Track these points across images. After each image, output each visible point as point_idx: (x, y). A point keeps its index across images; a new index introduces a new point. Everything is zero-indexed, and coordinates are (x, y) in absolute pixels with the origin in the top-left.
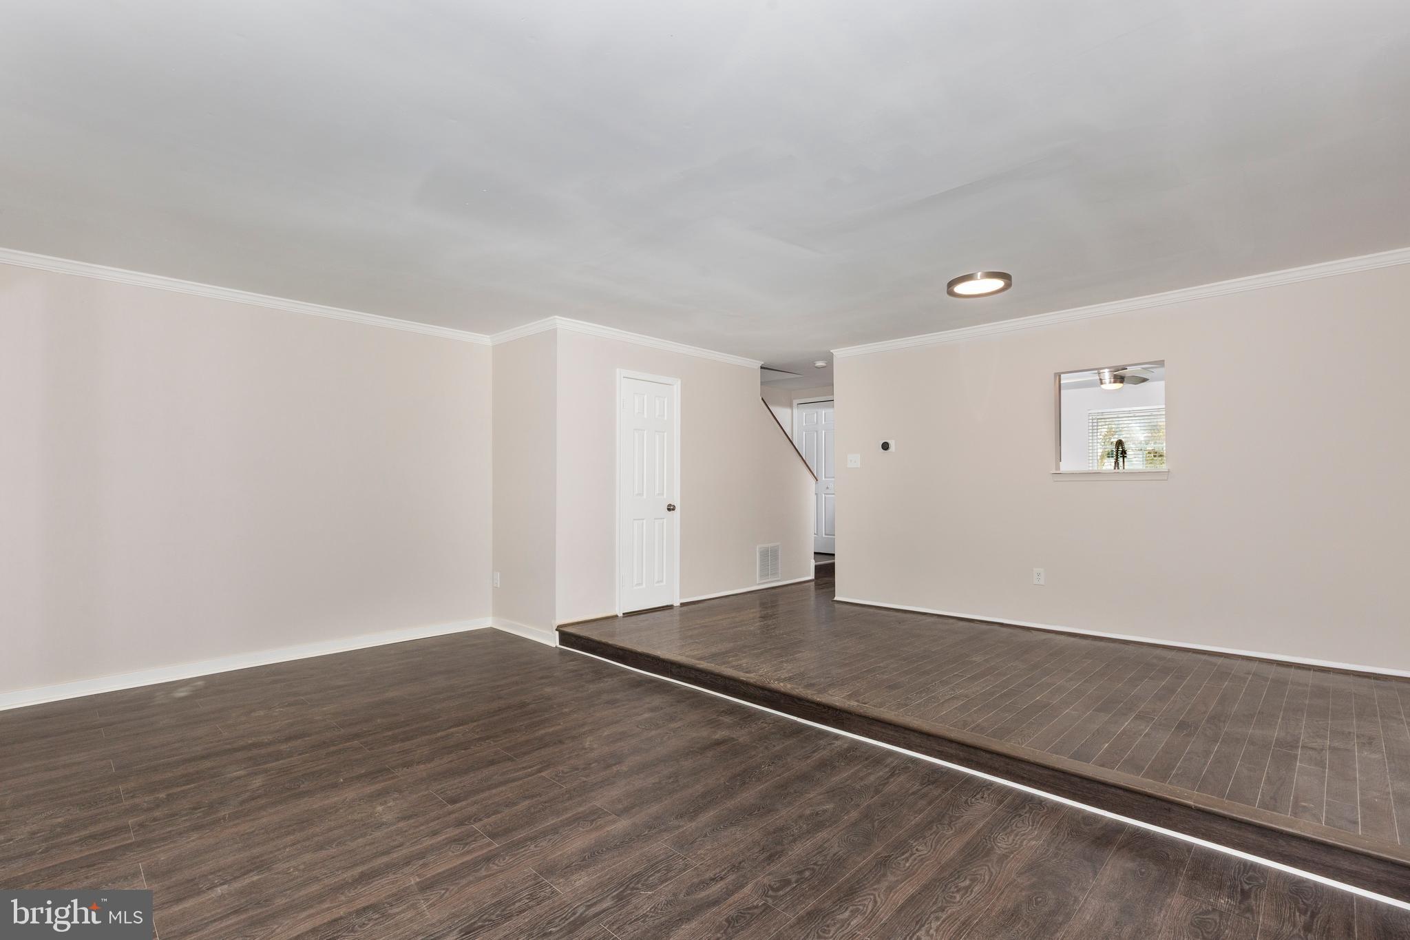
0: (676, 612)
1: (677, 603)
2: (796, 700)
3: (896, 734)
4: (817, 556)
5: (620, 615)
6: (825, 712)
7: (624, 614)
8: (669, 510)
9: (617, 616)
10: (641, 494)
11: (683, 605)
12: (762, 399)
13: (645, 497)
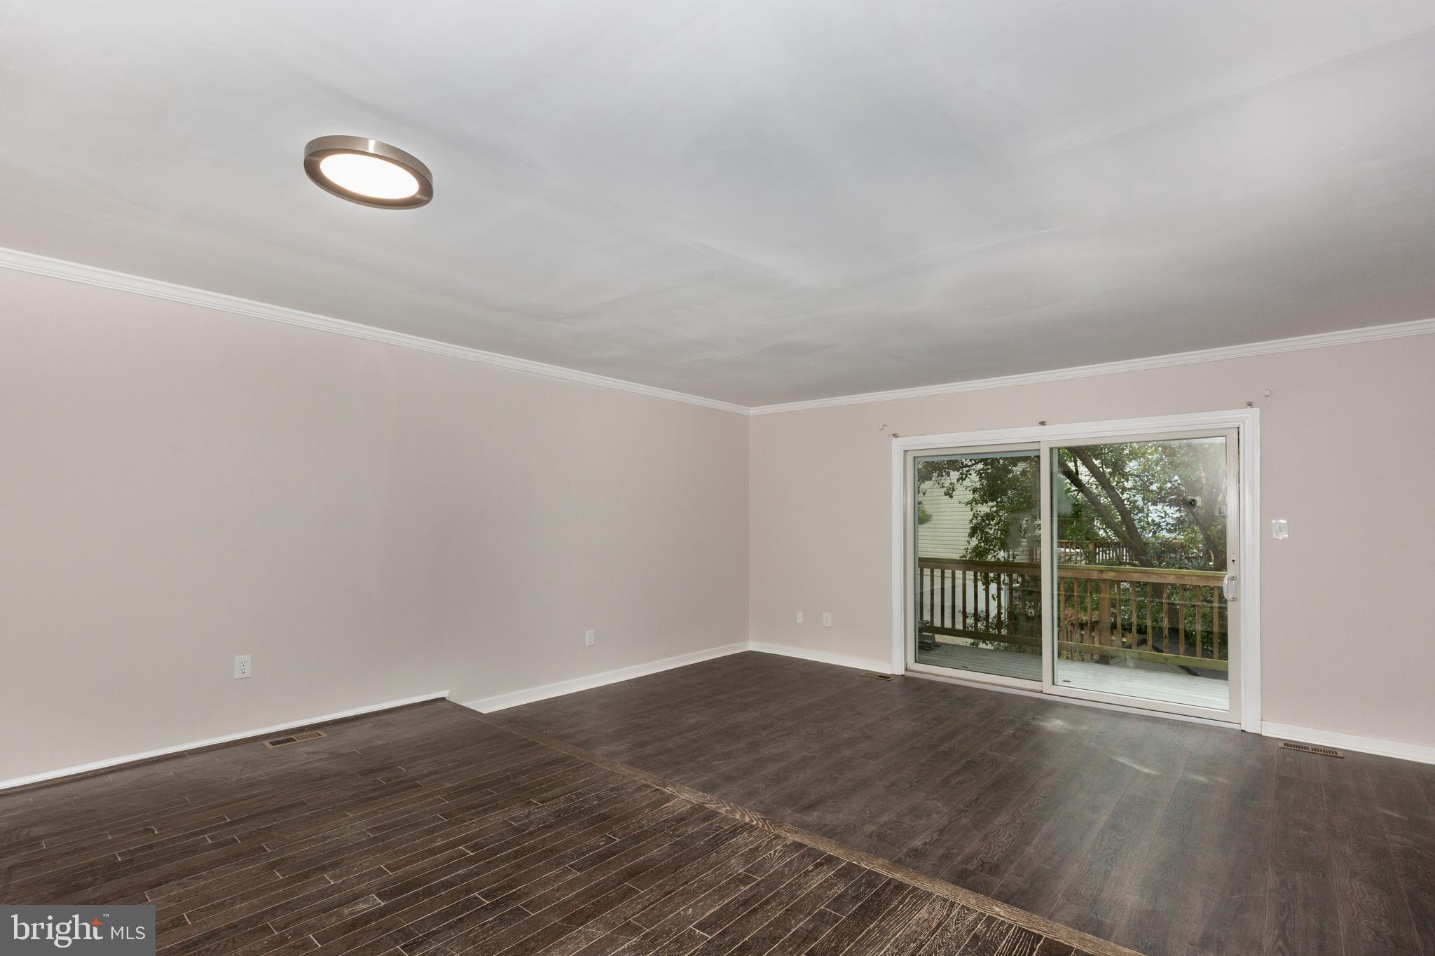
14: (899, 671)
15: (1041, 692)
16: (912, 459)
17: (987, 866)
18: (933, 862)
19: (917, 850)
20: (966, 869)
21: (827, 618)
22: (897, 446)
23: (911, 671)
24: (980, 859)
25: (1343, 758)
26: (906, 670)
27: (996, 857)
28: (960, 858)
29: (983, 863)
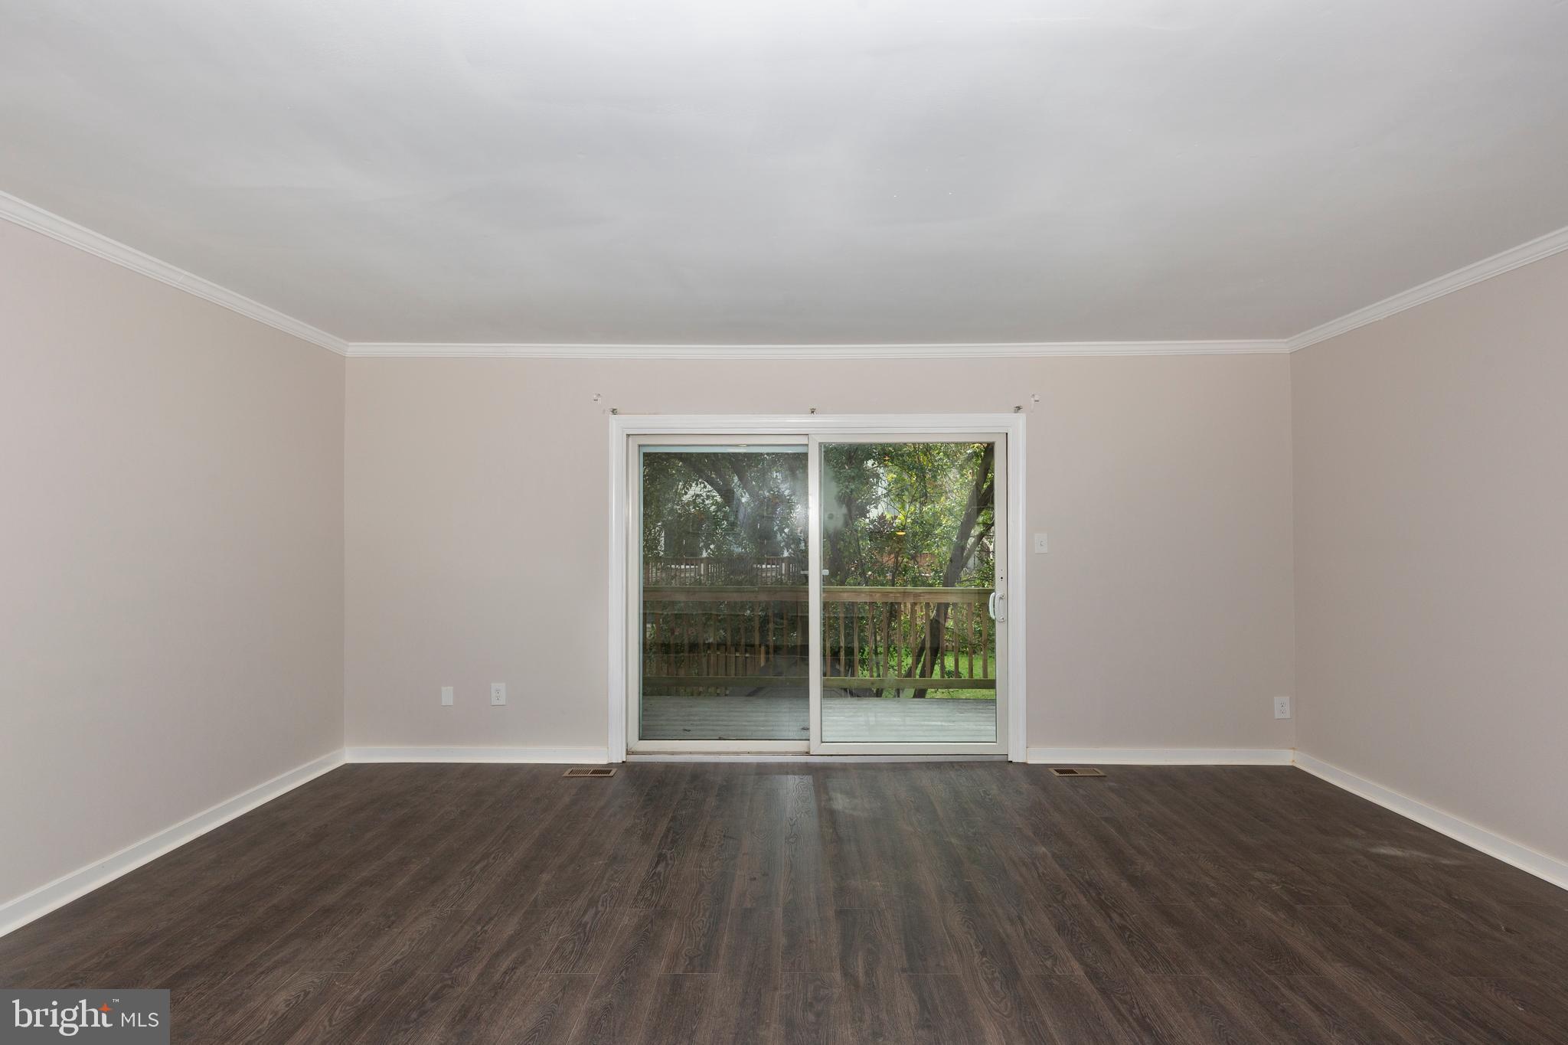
14: (618, 756)
15: (808, 753)
16: (637, 448)
21: (498, 691)
22: (617, 427)
23: (633, 753)
25: (1105, 776)
26: (628, 753)
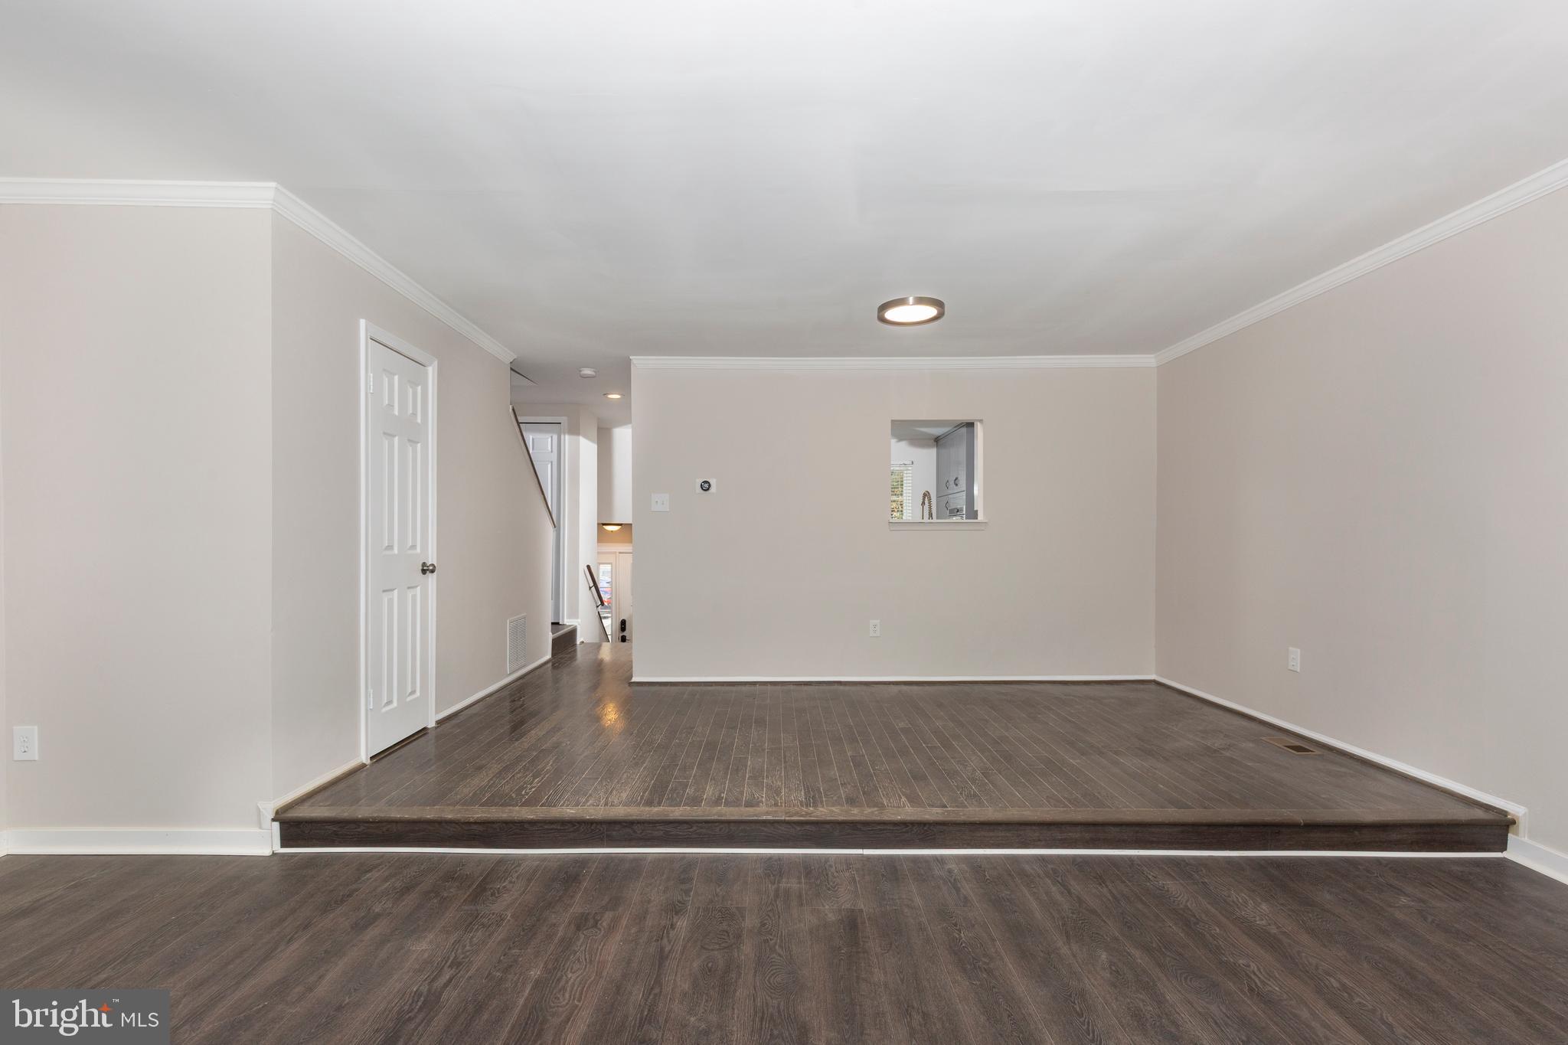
0: (431, 736)
1: (431, 724)
2: (859, 826)
3: (1007, 834)
4: (554, 626)
5: (368, 762)
6: (907, 832)
7: (372, 758)
8: (424, 571)
9: (364, 765)
10: (390, 547)
11: (440, 723)
12: (513, 410)
13: (396, 551)
17: (591, 922)
18: (652, 904)
19: (677, 913)
20: (614, 910)
24: (600, 930)
27: (581, 940)
28: (624, 922)
29: (595, 925)
